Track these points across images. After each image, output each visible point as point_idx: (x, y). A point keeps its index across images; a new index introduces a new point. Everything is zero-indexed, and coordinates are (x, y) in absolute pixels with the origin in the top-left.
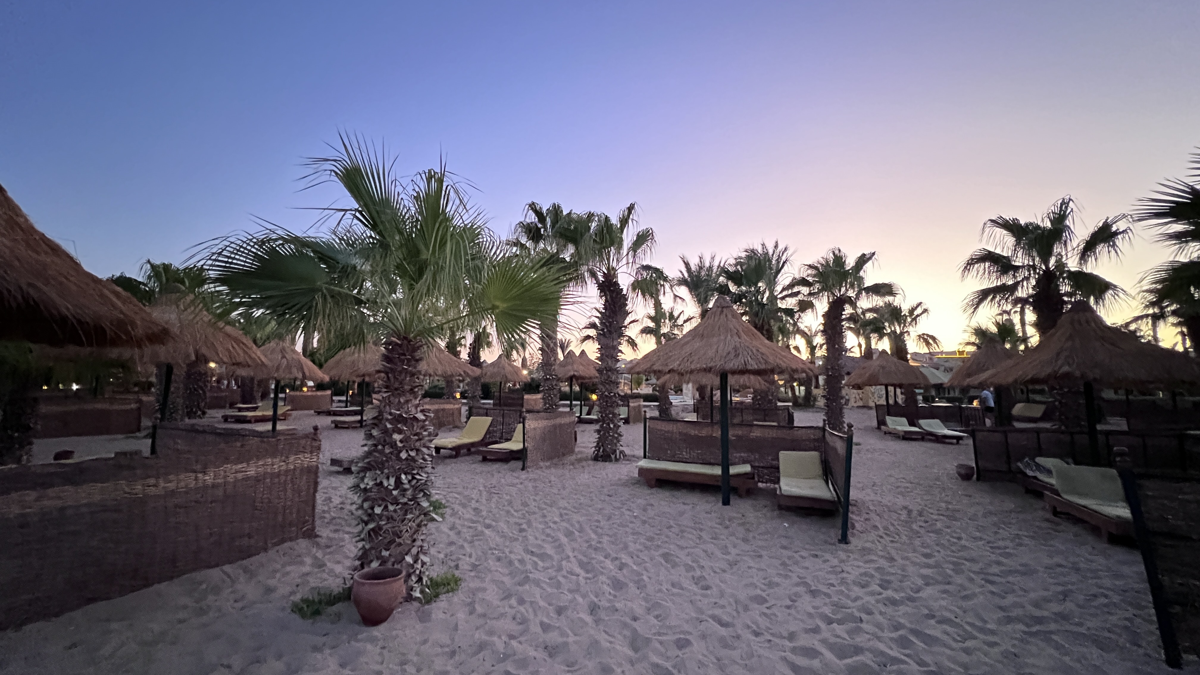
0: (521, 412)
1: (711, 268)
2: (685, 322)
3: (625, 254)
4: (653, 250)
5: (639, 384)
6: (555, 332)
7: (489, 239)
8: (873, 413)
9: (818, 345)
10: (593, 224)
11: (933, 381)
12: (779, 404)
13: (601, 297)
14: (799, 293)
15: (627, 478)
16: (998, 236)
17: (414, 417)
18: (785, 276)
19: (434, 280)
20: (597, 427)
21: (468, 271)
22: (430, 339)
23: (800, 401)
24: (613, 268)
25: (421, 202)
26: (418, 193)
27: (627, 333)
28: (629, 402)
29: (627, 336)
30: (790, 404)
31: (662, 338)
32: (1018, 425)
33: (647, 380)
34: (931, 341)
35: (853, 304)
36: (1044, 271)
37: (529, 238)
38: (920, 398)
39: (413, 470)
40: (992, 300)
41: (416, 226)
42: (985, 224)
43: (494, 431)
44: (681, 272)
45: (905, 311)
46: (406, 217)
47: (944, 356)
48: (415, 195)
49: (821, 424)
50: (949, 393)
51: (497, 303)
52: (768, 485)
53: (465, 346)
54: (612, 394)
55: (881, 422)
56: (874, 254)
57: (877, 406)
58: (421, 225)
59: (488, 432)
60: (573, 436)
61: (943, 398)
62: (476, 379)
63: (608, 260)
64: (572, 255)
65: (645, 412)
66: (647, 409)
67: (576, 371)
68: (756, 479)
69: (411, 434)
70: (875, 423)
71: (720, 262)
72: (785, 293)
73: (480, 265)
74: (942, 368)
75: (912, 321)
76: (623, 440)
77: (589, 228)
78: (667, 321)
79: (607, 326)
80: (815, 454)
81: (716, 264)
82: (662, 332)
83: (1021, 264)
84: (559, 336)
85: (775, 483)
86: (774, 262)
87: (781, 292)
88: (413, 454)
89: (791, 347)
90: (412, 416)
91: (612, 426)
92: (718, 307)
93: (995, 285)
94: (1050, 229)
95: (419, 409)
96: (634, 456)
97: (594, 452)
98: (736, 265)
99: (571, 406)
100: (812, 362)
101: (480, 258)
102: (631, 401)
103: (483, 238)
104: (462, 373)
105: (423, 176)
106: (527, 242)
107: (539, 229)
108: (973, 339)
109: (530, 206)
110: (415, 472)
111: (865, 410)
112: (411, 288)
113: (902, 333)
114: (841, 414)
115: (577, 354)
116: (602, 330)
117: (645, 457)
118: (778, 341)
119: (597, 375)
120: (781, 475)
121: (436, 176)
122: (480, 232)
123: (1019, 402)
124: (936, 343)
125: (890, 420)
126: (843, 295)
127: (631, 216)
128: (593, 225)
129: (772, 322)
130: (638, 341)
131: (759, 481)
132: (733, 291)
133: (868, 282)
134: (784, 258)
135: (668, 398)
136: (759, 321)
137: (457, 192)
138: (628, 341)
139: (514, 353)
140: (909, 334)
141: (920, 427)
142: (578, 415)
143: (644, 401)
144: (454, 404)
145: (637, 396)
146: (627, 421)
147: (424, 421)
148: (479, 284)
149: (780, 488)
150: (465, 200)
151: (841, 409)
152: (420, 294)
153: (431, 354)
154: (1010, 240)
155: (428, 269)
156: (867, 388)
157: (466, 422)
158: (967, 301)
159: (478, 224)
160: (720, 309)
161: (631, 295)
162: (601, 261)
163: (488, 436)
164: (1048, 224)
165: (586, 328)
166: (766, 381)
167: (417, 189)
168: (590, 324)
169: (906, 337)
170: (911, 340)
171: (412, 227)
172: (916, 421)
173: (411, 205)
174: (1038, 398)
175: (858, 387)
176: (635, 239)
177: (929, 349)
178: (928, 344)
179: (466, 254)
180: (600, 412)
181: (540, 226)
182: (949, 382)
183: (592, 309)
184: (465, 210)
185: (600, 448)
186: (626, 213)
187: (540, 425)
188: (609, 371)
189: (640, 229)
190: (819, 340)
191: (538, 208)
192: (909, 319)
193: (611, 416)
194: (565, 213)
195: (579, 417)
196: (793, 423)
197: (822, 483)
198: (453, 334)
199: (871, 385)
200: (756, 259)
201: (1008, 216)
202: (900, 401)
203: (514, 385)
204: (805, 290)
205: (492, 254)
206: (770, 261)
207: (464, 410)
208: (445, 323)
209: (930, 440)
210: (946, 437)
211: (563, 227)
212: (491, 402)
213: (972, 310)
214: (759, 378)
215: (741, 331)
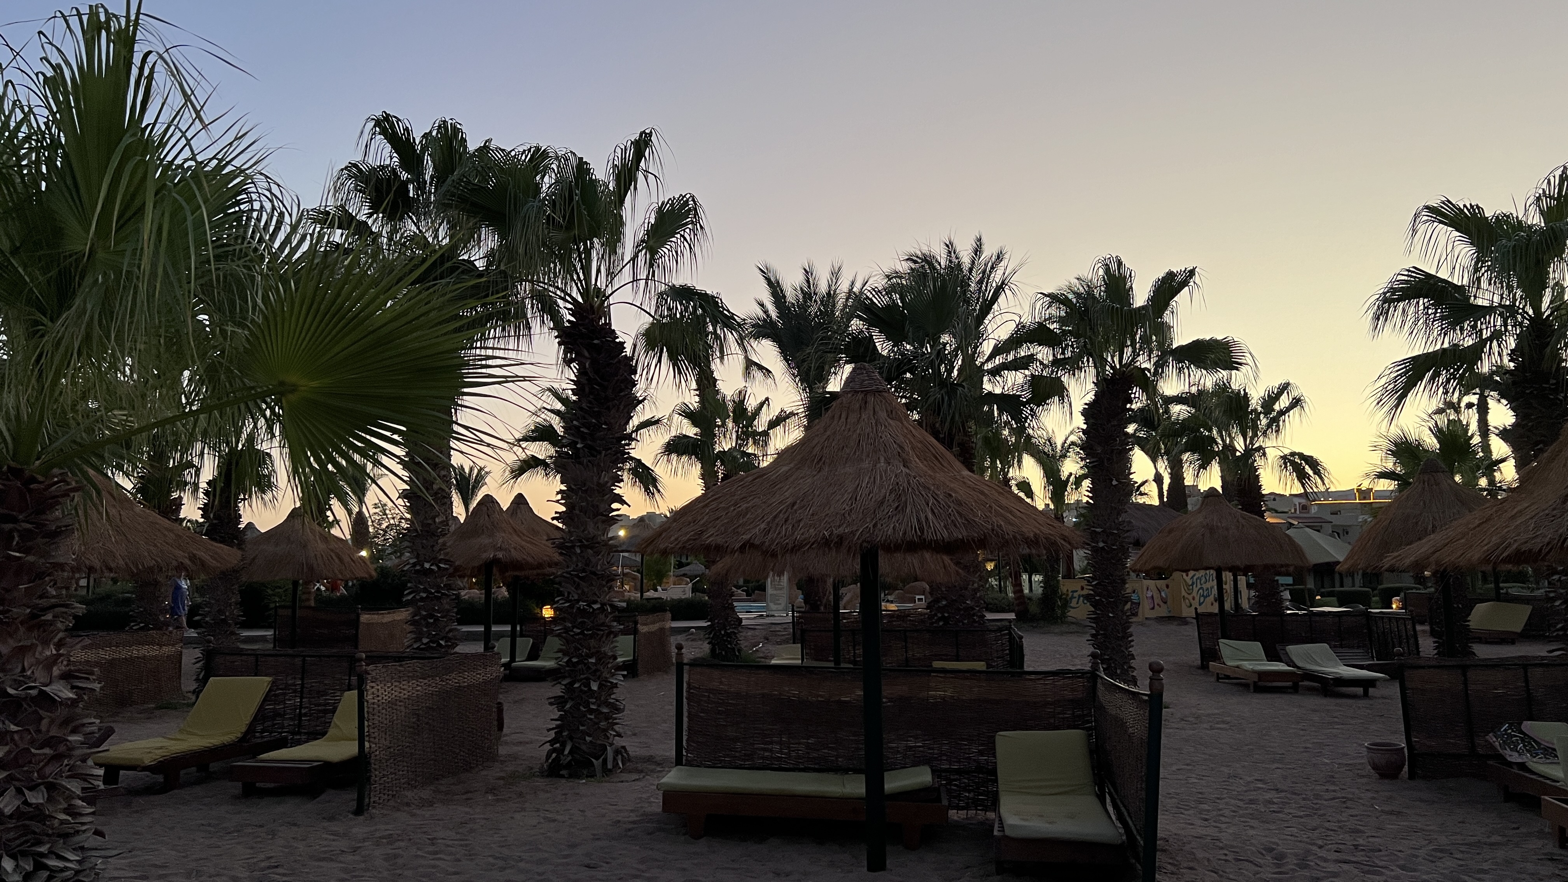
0: (353, 661)
1: (831, 296)
2: (773, 424)
3: (627, 258)
4: (697, 249)
5: (659, 577)
6: (447, 451)
7: (268, 206)
8: (1192, 631)
9: (1072, 479)
10: (546, 179)
11: (1314, 558)
12: (989, 616)
13: (567, 362)
14: (1031, 358)
15: (633, 817)
16: (1442, 241)
17: (42, 693)
18: (998, 320)
19: (107, 311)
20: (558, 690)
21: (206, 289)
22: (91, 472)
23: (1033, 609)
24: (598, 291)
25: (66, 94)
26: (57, 68)
27: (633, 454)
28: (636, 623)
29: (632, 459)
30: (1012, 616)
31: (718, 463)
32: (1483, 651)
33: (680, 565)
34: (1308, 469)
35: (1149, 386)
36: (1531, 319)
37: (375, 208)
38: (1287, 595)
39: (40, 843)
40: (1433, 379)
41: (50, 162)
42: (1416, 216)
43: (277, 714)
44: (762, 305)
45: (1255, 402)
46: (21, 135)
47: (1330, 501)
48: (50, 73)
49: (1085, 665)
50: (1342, 586)
51: (292, 378)
52: (972, 813)
53: (196, 487)
54: (596, 606)
55: (1210, 654)
56: (1192, 273)
57: (1198, 616)
58: (65, 157)
59: (260, 716)
60: (494, 716)
61: (1331, 594)
62: (228, 576)
63: (587, 270)
64: (490, 256)
65: (680, 647)
66: (680, 639)
67: (501, 549)
68: (945, 802)
69: (32, 742)
70: (1195, 656)
71: (853, 283)
72: (998, 360)
73: (242, 272)
74: (1328, 528)
75: (1269, 426)
76: (626, 720)
77: (537, 188)
78: (730, 424)
79: (583, 437)
80: (1075, 736)
81: (843, 287)
82: (718, 449)
83: (1486, 303)
84: (456, 459)
85: (986, 809)
86: (973, 286)
87: (992, 357)
88: (36, 798)
89: (1013, 482)
90: (34, 692)
91: (595, 687)
92: (857, 392)
93: (1438, 347)
94: (1541, 232)
95: (56, 671)
96: (650, 759)
97: (548, 756)
98: (889, 290)
99: (487, 638)
100: (1059, 518)
101: (242, 255)
102: (640, 619)
103: (251, 201)
104: (187, 562)
105: (74, 22)
106: (370, 215)
107: (405, 184)
108: (1390, 464)
109: (378, 123)
110: (43, 849)
111: (1173, 627)
112: (34, 331)
113: (1249, 452)
114: (1125, 637)
115: (505, 504)
116: (572, 445)
117: (679, 762)
118: (983, 470)
119: (557, 557)
120: (1001, 787)
121: (114, 25)
122: (243, 183)
123: (1483, 601)
124: (1317, 473)
125: (1227, 647)
126: (1128, 365)
127: (642, 164)
128: (547, 182)
129: (972, 426)
130: (661, 470)
131: (951, 807)
132: (885, 353)
133: (1181, 338)
134: (997, 277)
135: (733, 608)
136: (943, 422)
137: (175, 73)
138: (634, 472)
139: (335, 503)
140: (1264, 454)
141: (1290, 663)
142: (504, 660)
143: (674, 619)
144: (161, 645)
145: (658, 607)
146: (631, 669)
147: (74, 703)
148: (243, 326)
149: (1001, 820)
150: (200, 96)
151: (1126, 625)
152: (62, 349)
153: (94, 514)
154: (1465, 252)
155: (88, 280)
156: (1176, 575)
157: (197, 693)
158: (1383, 381)
159: (237, 163)
160: (860, 396)
161: (643, 359)
162: (570, 270)
163: (259, 728)
164: (1535, 219)
165: (526, 439)
166: (957, 564)
167: (56, 59)
168: (536, 429)
169: (1259, 462)
170: (1269, 470)
171: (38, 162)
172: (1278, 647)
173: (35, 101)
174: (1515, 589)
175: (1159, 573)
176: (653, 221)
177: (1303, 485)
178: (1302, 476)
179: (201, 242)
180: (565, 653)
181: (404, 176)
182: (1346, 559)
183: (544, 390)
184: (198, 125)
185: (563, 745)
186: (630, 154)
187: (405, 695)
188: (587, 547)
189: (665, 197)
190: (1071, 467)
191: (400, 130)
192: (1264, 421)
193: (593, 660)
194: (472, 146)
195: (507, 666)
196: (1022, 665)
197: (1091, 802)
198: (159, 457)
199: (1187, 571)
200: (935, 280)
201: (1461, 200)
202: (1245, 604)
203: (333, 587)
204: (1044, 354)
205: (277, 245)
206: (965, 284)
207: (191, 658)
208: (140, 430)
209: (1311, 690)
210: (1341, 681)
211: (469, 182)
212: (269, 633)
213: (1393, 402)
214: (947, 559)
215: (908, 448)
